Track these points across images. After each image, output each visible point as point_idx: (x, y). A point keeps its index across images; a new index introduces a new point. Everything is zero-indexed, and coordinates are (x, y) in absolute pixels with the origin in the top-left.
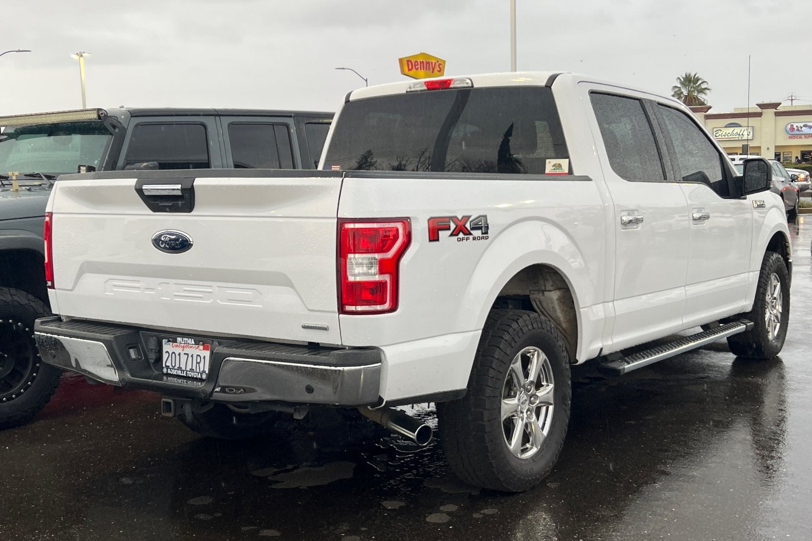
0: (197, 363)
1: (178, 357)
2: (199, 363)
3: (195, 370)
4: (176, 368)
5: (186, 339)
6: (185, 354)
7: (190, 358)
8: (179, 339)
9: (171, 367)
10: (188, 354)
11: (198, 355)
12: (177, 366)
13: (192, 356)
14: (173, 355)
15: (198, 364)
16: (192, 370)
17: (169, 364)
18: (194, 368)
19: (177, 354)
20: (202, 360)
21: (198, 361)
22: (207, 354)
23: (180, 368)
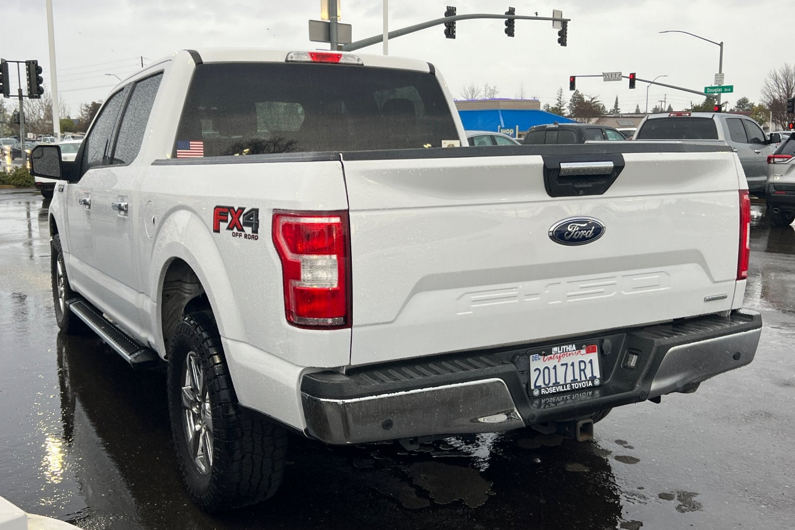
0: (581, 370)
1: (552, 372)
2: (584, 370)
3: (579, 380)
4: (551, 384)
5: (564, 347)
6: (562, 365)
7: (570, 369)
8: (555, 349)
9: (543, 386)
10: (566, 364)
11: (580, 362)
12: (553, 381)
13: (573, 364)
14: (546, 370)
15: (582, 372)
16: (574, 380)
17: (540, 383)
18: (577, 377)
19: (551, 367)
20: (589, 366)
21: (582, 367)
22: (594, 357)
23: (556, 384)
